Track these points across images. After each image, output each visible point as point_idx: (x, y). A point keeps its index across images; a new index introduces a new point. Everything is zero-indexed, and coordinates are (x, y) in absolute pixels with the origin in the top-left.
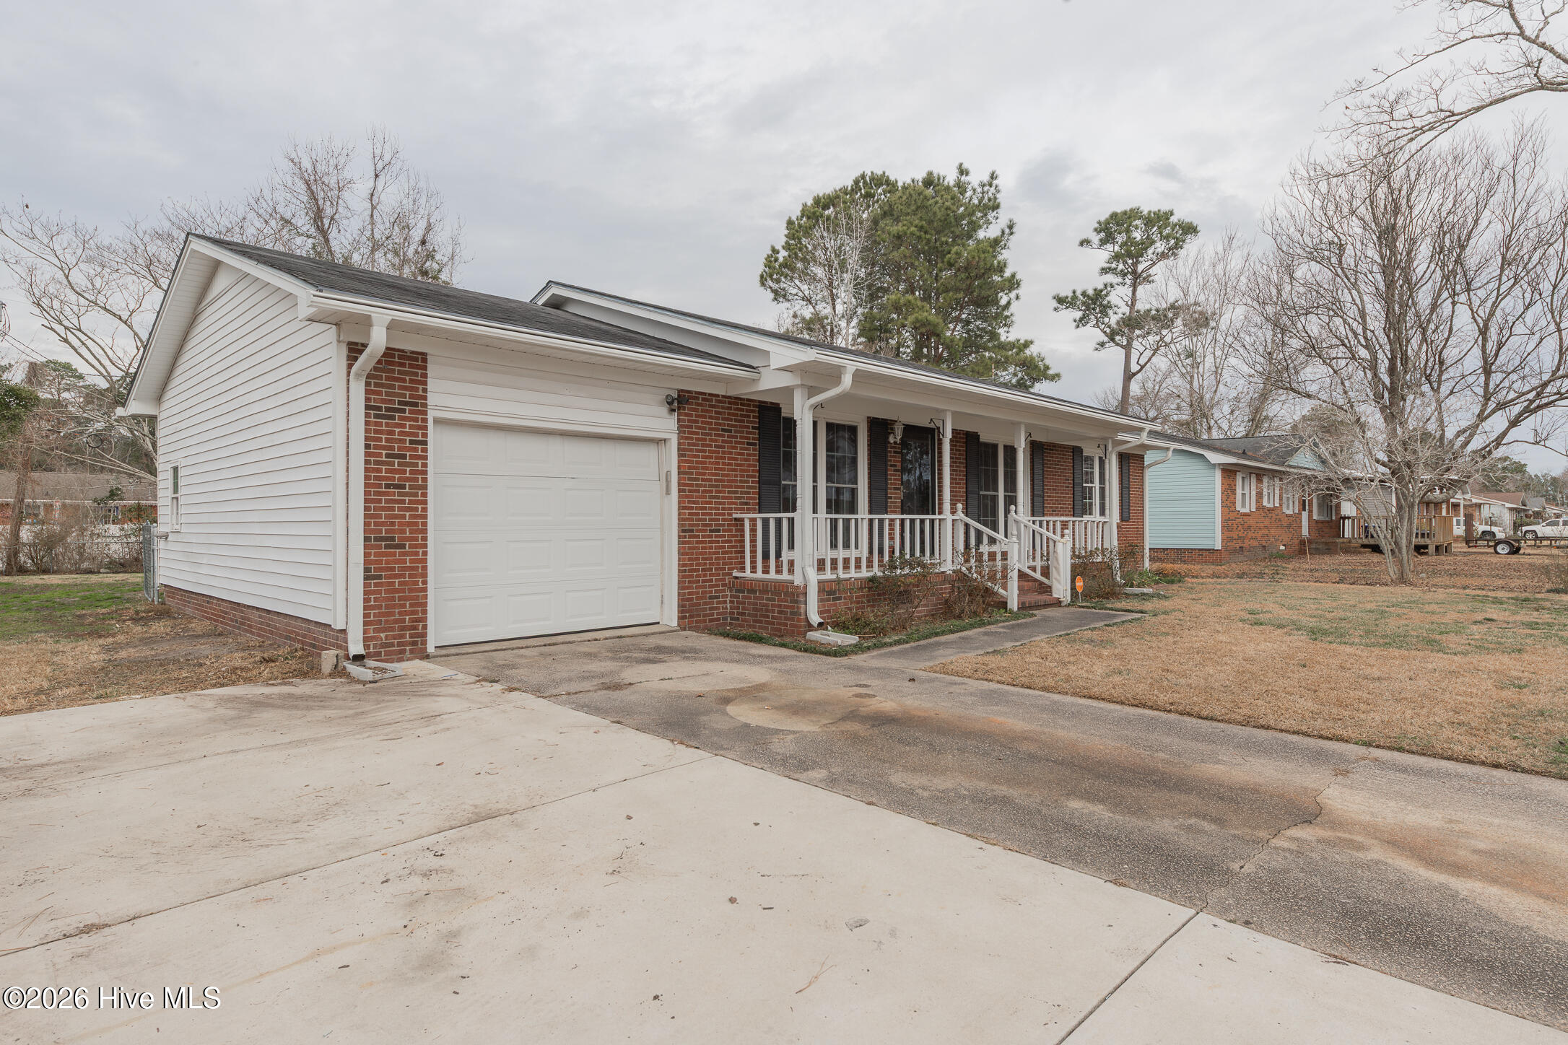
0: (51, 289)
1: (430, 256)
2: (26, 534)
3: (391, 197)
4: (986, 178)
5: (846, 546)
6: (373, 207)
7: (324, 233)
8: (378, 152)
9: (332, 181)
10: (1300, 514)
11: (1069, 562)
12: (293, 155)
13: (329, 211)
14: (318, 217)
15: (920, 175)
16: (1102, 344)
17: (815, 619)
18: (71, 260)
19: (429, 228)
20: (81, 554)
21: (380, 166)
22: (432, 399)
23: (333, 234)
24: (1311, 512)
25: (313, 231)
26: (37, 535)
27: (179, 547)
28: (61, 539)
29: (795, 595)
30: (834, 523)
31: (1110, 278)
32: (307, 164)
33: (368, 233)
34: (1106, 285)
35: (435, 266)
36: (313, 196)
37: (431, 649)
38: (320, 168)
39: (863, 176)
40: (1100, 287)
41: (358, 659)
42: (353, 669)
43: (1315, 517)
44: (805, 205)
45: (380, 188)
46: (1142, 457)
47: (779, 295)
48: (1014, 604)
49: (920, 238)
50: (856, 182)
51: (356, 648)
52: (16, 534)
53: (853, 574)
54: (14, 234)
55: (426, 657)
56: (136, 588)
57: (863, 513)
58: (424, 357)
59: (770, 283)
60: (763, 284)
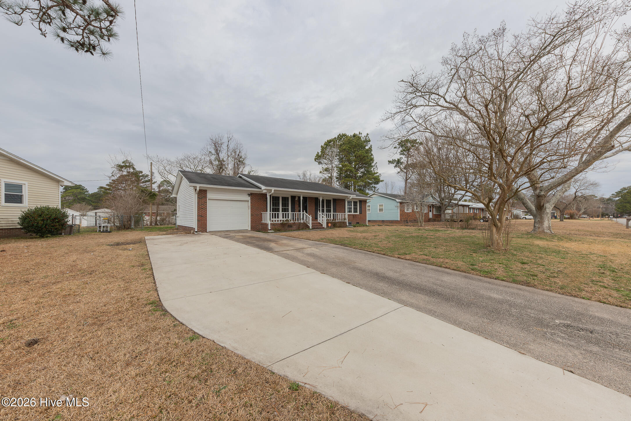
0: (162, 171)
1: (241, 157)
2: (158, 218)
3: (231, 147)
4: (366, 135)
5: (286, 218)
6: (228, 148)
7: (218, 154)
8: (229, 136)
9: (219, 143)
10: (428, 212)
11: (326, 222)
12: (211, 138)
13: (219, 149)
14: (216, 150)
15: (352, 134)
16: (399, 172)
17: (270, 228)
18: (165, 165)
19: (240, 152)
20: (169, 222)
21: (229, 139)
22: (208, 196)
23: (220, 154)
24: (433, 212)
25: (216, 154)
26: (161, 219)
27: (180, 218)
28: (165, 219)
29: (267, 225)
30: (283, 214)
31: (402, 156)
32: (214, 139)
33: (227, 154)
34: (400, 158)
35: (242, 160)
36: (216, 146)
37: (208, 231)
38: (217, 140)
39: (340, 134)
40: (399, 158)
41: (196, 232)
42: (195, 233)
43: (434, 213)
44: (325, 142)
45: (229, 144)
46: (366, 201)
47: (320, 163)
48: (311, 228)
49: (349, 150)
50: (338, 136)
51: (196, 230)
52: (156, 218)
53: (279, 222)
54: (155, 161)
55: (207, 232)
56: (174, 227)
57: (290, 212)
58: (206, 190)
59: (317, 161)
60: (315, 161)
